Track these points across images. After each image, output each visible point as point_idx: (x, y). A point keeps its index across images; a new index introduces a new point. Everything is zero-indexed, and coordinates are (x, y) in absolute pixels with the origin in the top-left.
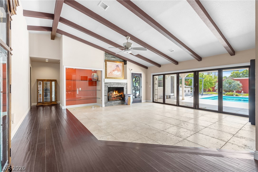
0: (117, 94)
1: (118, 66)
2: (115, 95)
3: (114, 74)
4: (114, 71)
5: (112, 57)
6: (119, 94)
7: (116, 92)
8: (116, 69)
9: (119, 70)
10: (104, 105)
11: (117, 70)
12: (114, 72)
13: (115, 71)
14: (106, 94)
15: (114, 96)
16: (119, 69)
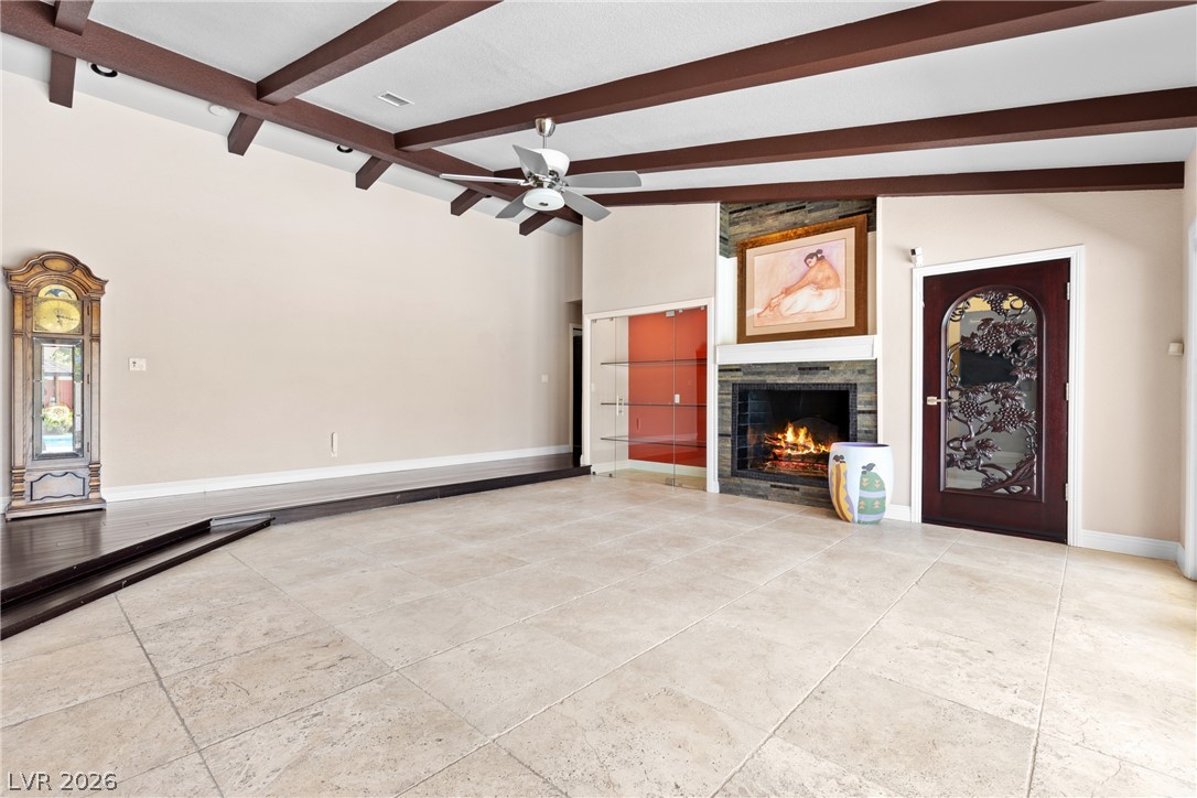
0: (805, 447)
1: (820, 251)
2: (795, 446)
3: (790, 312)
4: (788, 291)
5: (782, 213)
6: (816, 444)
7: (796, 434)
8: (803, 277)
9: (828, 278)
10: (713, 485)
11: (814, 283)
12: (788, 301)
13: (800, 293)
14: (729, 429)
15: (789, 451)
16: (828, 272)
